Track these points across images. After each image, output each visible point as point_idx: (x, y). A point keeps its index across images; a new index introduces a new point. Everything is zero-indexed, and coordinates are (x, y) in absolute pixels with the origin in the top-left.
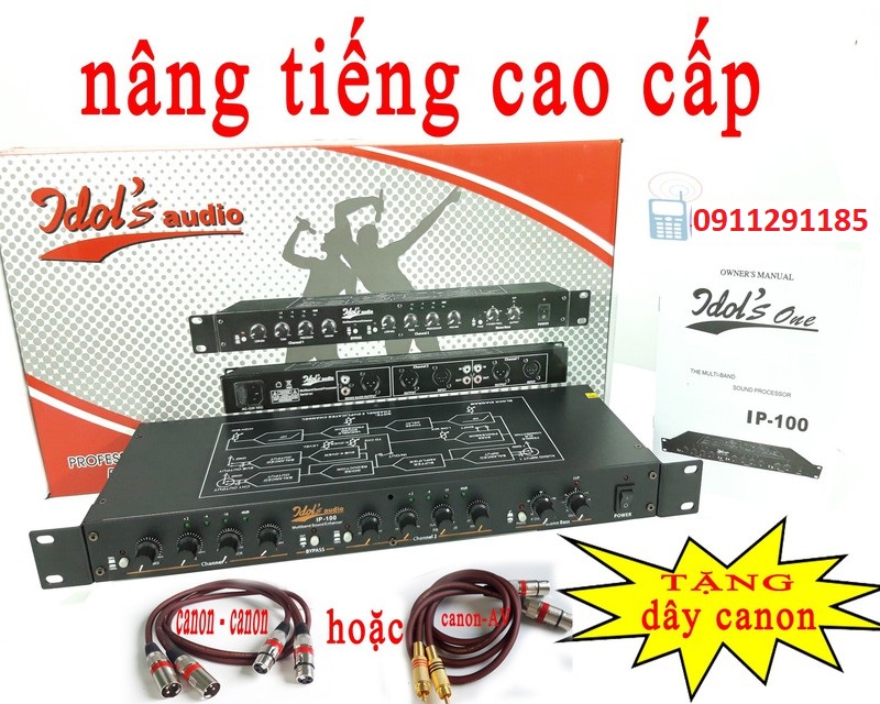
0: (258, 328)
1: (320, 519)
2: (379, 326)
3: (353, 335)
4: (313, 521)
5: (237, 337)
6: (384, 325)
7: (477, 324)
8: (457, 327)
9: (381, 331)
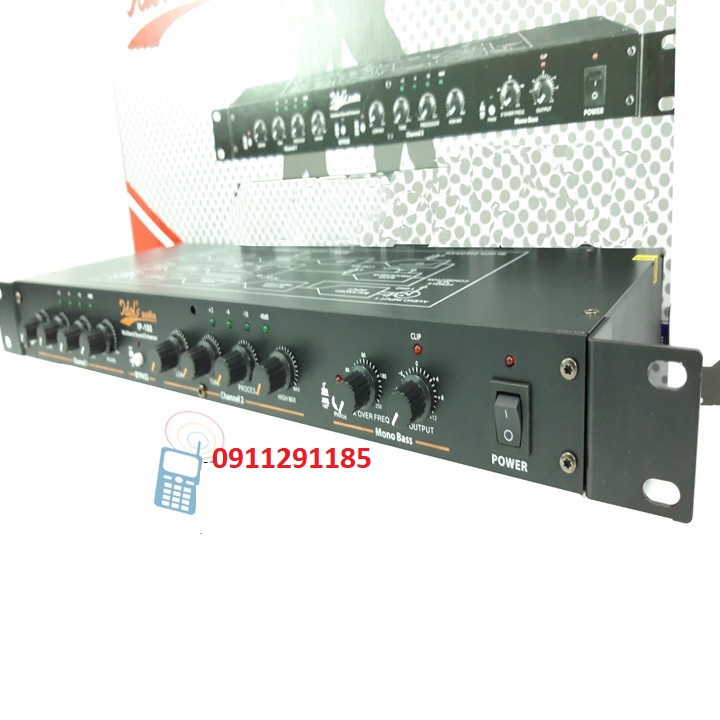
0: (260, 126)
2: (367, 121)
3: (341, 136)
5: (245, 138)
6: (372, 119)
7: (487, 115)
8: (459, 121)
9: (369, 130)
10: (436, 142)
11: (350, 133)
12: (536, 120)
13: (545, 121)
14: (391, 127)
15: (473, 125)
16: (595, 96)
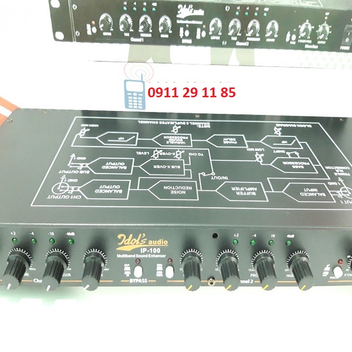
0: (107, 18)
1: (145, 250)
2: (207, 31)
3: (184, 37)
4: (137, 251)
5: (88, 26)
6: (212, 29)
7: (291, 40)
8: (273, 40)
9: (208, 36)
10: (256, 50)
11: (192, 36)
12: (316, 47)
13: (321, 48)
14: (225, 36)
15: (281, 44)
16: (347, 40)
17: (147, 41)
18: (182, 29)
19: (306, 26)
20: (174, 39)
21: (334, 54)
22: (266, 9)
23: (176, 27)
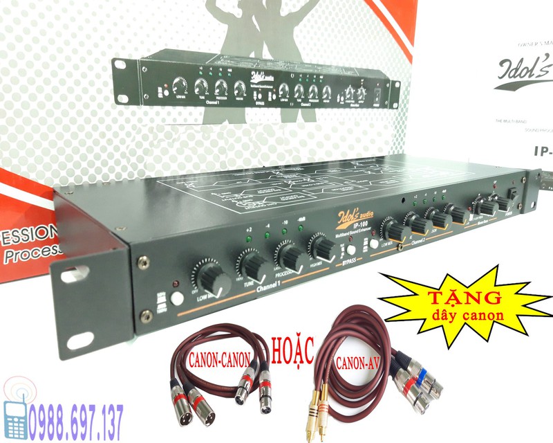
0: (181, 82)
2: (277, 94)
3: (258, 100)
5: (160, 89)
6: (281, 93)
7: (340, 101)
8: (328, 101)
9: (278, 98)
10: (317, 110)
11: (265, 98)
12: (358, 106)
13: (361, 106)
14: (292, 99)
15: (334, 104)
16: (377, 99)
17: (222, 104)
18: (255, 93)
19: (349, 90)
20: (250, 102)
21: (370, 109)
22: (321, 77)
23: (250, 91)
